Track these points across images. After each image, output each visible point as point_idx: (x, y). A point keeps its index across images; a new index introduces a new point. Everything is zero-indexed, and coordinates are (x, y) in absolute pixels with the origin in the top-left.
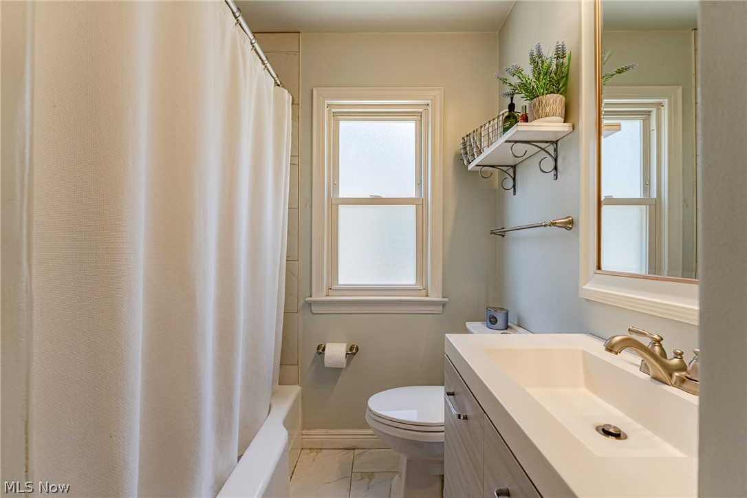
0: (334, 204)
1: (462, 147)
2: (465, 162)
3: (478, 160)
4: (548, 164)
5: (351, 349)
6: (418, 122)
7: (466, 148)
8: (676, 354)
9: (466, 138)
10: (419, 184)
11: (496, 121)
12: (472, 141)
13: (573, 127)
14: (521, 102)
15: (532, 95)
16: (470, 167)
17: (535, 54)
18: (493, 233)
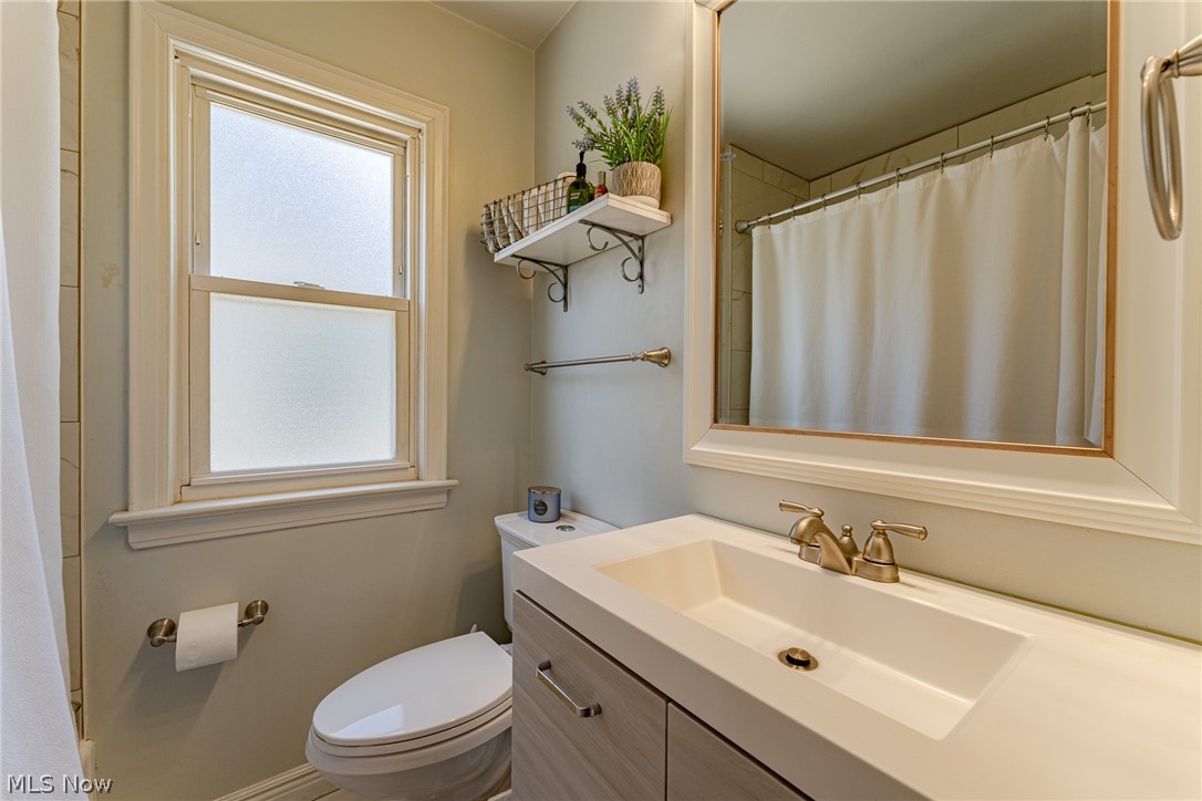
0: (196, 292)
1: (484, 219)
2: (491, 248)
3: (517, 247)
4: (632, 269)
5: (249, 612)
6: (399, 159)
7: (492, 223)
8: (846, 530)
9: (492, 207)
10: (400, 273)
11: (551, 187)
12: (504, 213)
13: (672, 218)
14: (597, 163)
15: (619, 157)
16: (498, 257)
17: (625, 94)
18: (532, 370)
